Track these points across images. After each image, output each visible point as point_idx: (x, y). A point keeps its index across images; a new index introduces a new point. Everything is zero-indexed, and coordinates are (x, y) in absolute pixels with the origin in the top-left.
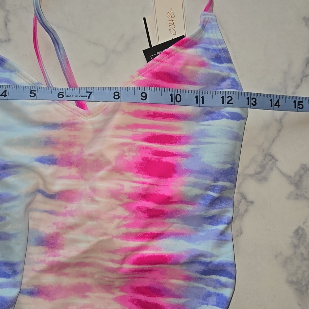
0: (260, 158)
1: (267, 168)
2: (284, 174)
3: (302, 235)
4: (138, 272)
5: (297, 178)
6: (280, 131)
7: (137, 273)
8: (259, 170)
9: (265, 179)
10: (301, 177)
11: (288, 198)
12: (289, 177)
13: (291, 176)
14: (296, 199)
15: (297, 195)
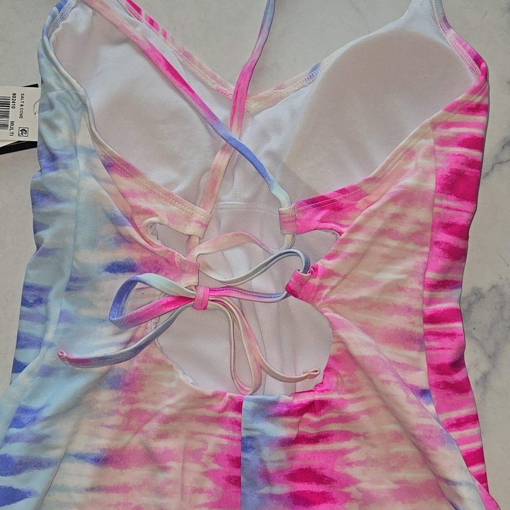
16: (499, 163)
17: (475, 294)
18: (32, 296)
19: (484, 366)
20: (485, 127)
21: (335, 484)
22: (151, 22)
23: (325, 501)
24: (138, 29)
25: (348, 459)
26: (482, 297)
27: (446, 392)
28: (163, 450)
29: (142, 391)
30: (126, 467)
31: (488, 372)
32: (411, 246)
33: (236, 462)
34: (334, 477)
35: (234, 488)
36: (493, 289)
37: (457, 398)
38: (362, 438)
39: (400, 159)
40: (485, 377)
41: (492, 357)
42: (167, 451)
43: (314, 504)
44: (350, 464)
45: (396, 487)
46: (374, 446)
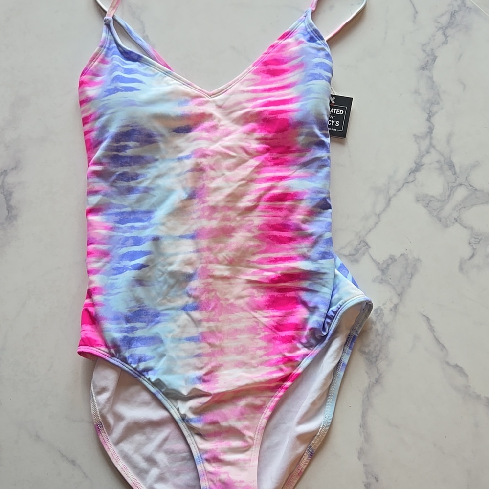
0: (356, 243)
1: (360, 252)
2: (374, 260)
3: (380, 314)
4: (272, 209)
5: (385, 266)
6: (377, 223)
7: (270, 210)
8: (353, 252)
9: (357, 261)
10: (388, 265)
11: (374, 281)
12: (378, 263)
13: (379, 263)
14: (381, 283)
15: (382, 279)
16: (407, 183)
17: (391, 259)
19: (395, 300)
26: (395, 260)
31: (398, 304)
36: (402, 256)
40: (396, 306)
41: (400, 295)
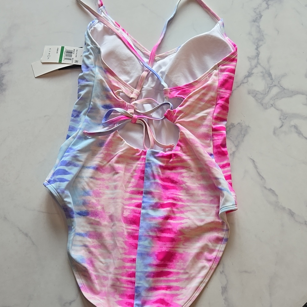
16: (243, 83)
17: (232, 125)
18: (75, 114)
19: (234, 149)
20: (235, 66)
21: (177, 184)
22: (123, 30)
23: (174, 189)
24: (119, 31)
25: (183, 175)
26: (235, 126)
27: (219, 155)
28: (117, 167)
29: (112, 147)
30: (104, 173)
31: (235, 151)
32: (209, 105)
33: (143, 172)
34: (177, 181)
35: (142, 181)
36: (238, 124)
37: (223, 157)
38: (188, 168)
39: (207, 76)
40: (234, 153)
41: (237, 146)
42: (119, 167)
43: (170, 189)
44: (183, 177)
45: (199, 186)
46: (192, 171)
